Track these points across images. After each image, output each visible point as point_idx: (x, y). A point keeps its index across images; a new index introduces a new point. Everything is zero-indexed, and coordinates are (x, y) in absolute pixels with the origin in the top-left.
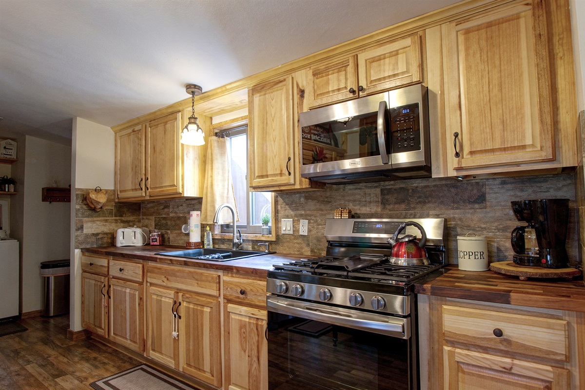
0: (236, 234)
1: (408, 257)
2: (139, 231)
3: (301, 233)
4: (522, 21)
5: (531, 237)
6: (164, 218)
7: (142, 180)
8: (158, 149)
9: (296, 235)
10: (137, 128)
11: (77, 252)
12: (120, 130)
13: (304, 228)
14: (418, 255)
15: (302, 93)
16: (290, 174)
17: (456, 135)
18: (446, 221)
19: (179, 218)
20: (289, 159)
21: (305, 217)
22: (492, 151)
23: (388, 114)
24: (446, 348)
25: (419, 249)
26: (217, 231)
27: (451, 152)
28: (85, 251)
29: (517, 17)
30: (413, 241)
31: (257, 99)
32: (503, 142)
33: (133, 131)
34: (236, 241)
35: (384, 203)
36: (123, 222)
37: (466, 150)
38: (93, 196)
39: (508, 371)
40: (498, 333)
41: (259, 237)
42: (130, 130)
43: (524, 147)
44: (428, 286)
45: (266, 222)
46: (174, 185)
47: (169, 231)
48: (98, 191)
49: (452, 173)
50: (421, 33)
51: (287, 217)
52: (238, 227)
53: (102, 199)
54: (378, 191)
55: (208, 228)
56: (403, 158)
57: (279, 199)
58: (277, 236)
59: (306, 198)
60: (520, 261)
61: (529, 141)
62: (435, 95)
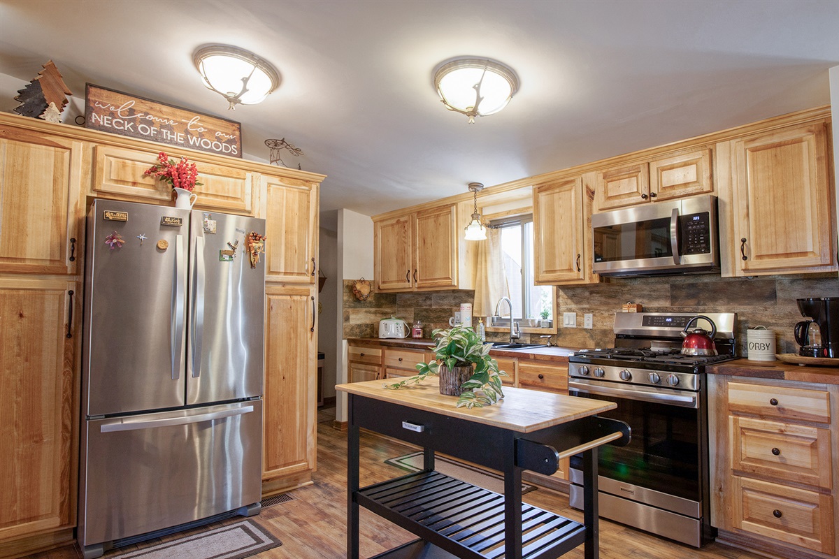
0: (514, 328)
1: (699, 347)
2: (401, 323)
3: (585, 327)
4: (804, 144)
5: (814, 331)
6: (426, 310)
7: (409, 271)
8: (428, 241)
9: (580, 329)
10: (402, 219)
11: (345, 342)
12: (381, 221)
13: (588, 321)
14: (709, 347)
15: (591, 194)
16: (579, 270)
17: (744, 241)
18: (736, 314)
19: (444, 310)
20: (579, 256)
21: (589, 310)
22: (777, 255)
23: (680, 220)
24: (731, 417)
25: (710, 341)
26: (488, 324)
27: (738, 255)
28: (350, 342)
29: (799, 141)
30: (704, 334)
31: (543, 197)
32: (786, 248)
33: (398, 222)
34: (514, 334)
35: (674, 298)
36: (383, 314)
37: (753, 254)
38: (358, 287)
39: (782, 432)
40: (774, 402)
41: (539, 331)
42: (394, 221)
43: (804, 254)
44: (715, 368)
45: (545, 316)
46: (449, 278)
47: (432, 325)
48: (362, 281)
49: (740, 274)
50: (711, 147)
51: (570, 310)
52: (514, 320)
53: (365, 291)
54: (667, 286)
55: (480, 321)
56: (694, 260)
57: (561, 293)
58: (559, 330)
59: (591, 293)
60: (804, 352)
61: (810, 249)
62: (724, 204)
